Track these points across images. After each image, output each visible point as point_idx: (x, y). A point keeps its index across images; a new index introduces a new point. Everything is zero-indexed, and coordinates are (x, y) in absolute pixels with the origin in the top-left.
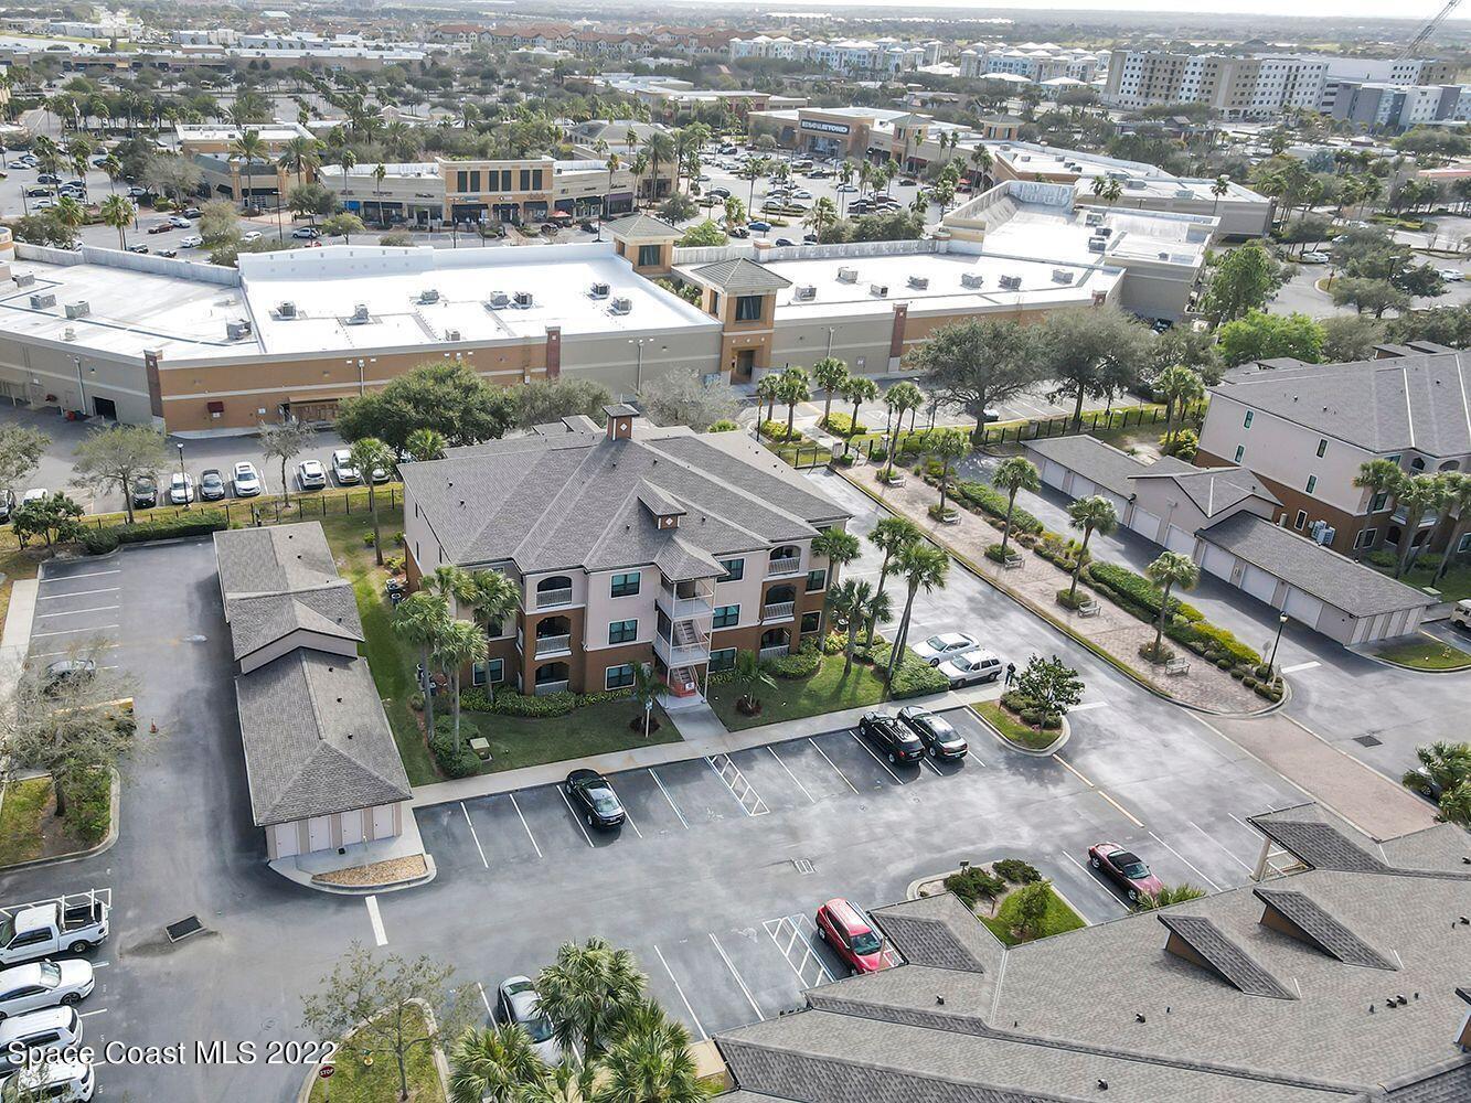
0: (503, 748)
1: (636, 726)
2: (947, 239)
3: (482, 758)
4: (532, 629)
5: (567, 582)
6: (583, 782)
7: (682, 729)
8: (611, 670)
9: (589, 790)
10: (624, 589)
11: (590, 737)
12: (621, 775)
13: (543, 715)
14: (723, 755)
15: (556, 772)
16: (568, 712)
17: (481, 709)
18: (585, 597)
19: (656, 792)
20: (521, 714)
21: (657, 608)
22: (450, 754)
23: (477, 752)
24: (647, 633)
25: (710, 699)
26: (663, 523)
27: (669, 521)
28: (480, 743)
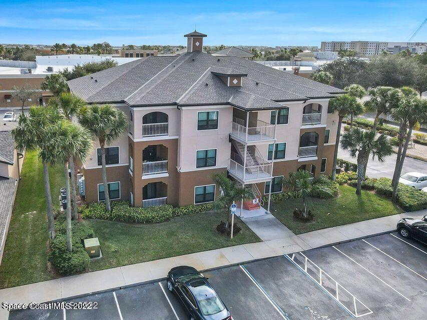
0: (113, 247)
1: (222, 230)
2: (300, 61)
3: (92, 256)
4: (139, 154)
5: (164, 117)
6: (184, 279)
7: (259, 232)
8: (198, 189)
9: (190, 288)
10: (207, 124)
11: (186, 238)
12: (216, 272)
13: (148, 221)
14: (298, 253)
15: (158, 269)
16: (167, 220)
17: (101, 218)
18: (178, 131)
19: (252, 288)
20: (131, 220)
21: (231, 140)
22: (64, 252)
23: (88, 250)
24: (223, 160)
25: (272, 211)
26: (231, 82)
27: (235, 81)
28: (92, 243)
